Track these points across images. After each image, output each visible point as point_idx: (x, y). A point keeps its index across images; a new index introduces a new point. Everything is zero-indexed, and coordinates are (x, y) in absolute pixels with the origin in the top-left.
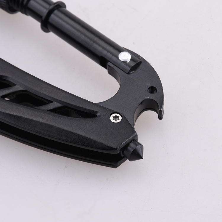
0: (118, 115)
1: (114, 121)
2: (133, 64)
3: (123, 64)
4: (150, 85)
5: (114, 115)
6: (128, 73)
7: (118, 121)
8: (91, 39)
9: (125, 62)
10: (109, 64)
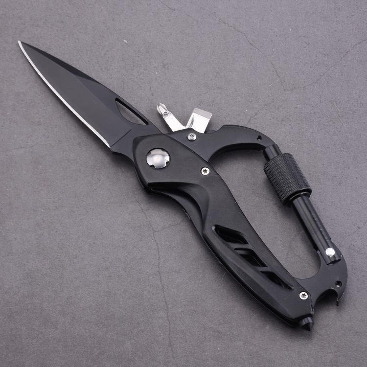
0: (306, 294)
1: (301, 298)
2: (333, 260)
3: (327, 257)
4: (338, 280)
5: (303, 293)
6: (328, 265)
7: (304, 299)
8: (314, 230)
9: (329, 256)
10: (318, 252)
